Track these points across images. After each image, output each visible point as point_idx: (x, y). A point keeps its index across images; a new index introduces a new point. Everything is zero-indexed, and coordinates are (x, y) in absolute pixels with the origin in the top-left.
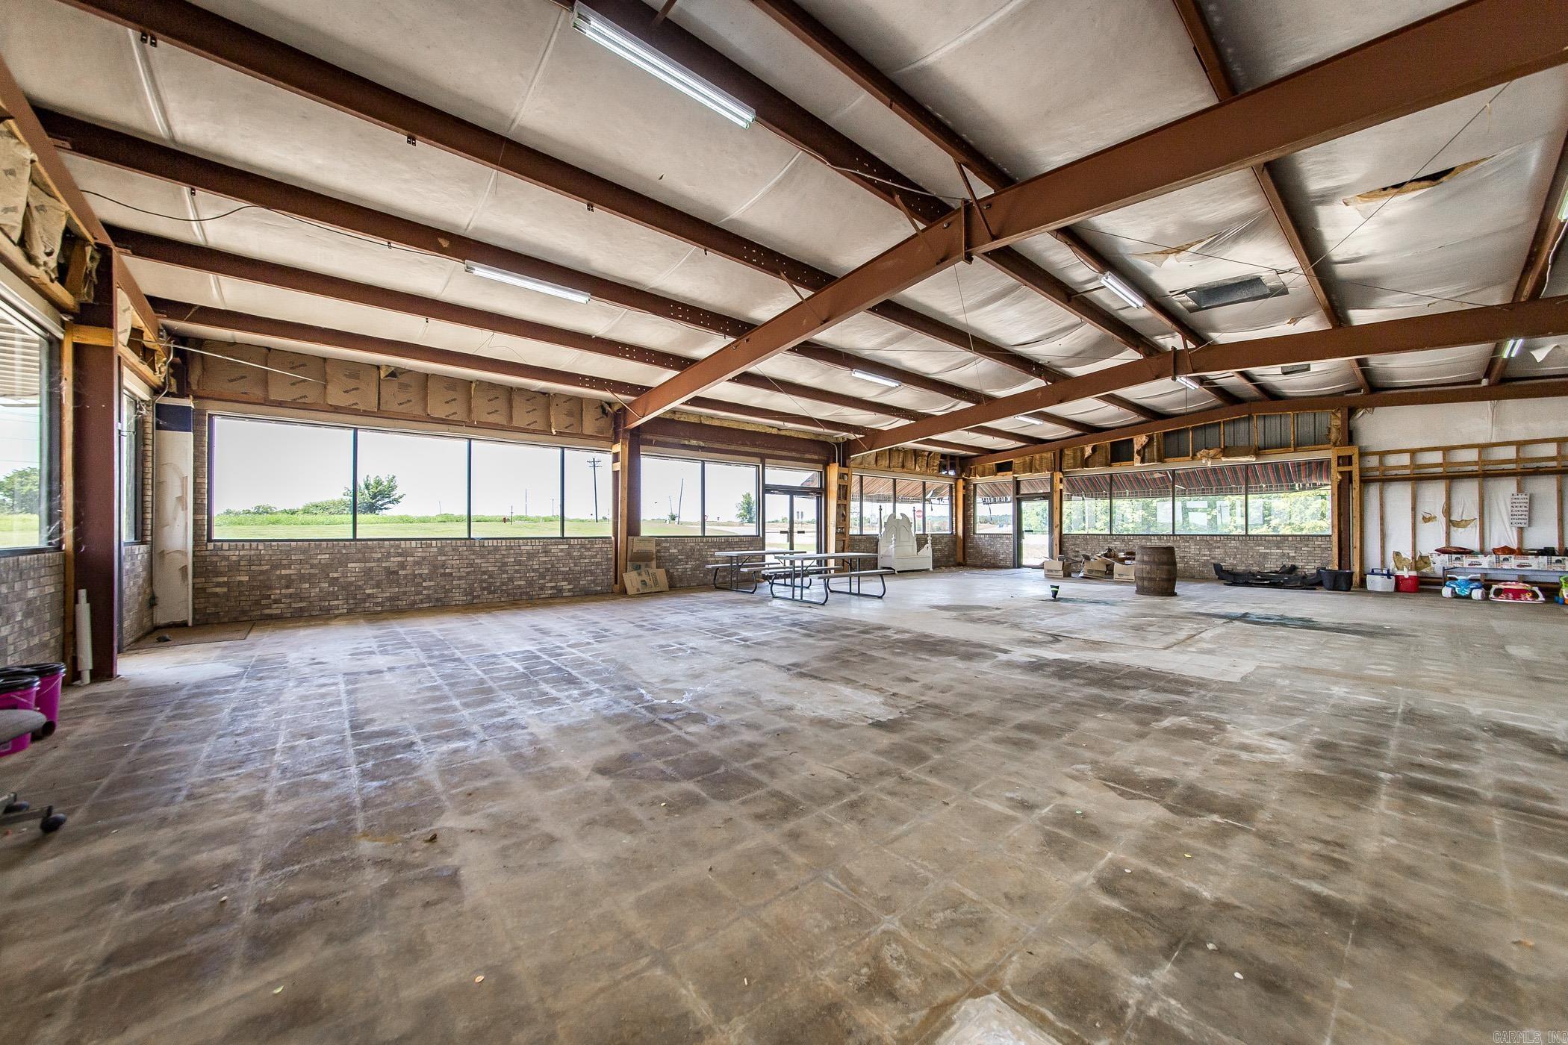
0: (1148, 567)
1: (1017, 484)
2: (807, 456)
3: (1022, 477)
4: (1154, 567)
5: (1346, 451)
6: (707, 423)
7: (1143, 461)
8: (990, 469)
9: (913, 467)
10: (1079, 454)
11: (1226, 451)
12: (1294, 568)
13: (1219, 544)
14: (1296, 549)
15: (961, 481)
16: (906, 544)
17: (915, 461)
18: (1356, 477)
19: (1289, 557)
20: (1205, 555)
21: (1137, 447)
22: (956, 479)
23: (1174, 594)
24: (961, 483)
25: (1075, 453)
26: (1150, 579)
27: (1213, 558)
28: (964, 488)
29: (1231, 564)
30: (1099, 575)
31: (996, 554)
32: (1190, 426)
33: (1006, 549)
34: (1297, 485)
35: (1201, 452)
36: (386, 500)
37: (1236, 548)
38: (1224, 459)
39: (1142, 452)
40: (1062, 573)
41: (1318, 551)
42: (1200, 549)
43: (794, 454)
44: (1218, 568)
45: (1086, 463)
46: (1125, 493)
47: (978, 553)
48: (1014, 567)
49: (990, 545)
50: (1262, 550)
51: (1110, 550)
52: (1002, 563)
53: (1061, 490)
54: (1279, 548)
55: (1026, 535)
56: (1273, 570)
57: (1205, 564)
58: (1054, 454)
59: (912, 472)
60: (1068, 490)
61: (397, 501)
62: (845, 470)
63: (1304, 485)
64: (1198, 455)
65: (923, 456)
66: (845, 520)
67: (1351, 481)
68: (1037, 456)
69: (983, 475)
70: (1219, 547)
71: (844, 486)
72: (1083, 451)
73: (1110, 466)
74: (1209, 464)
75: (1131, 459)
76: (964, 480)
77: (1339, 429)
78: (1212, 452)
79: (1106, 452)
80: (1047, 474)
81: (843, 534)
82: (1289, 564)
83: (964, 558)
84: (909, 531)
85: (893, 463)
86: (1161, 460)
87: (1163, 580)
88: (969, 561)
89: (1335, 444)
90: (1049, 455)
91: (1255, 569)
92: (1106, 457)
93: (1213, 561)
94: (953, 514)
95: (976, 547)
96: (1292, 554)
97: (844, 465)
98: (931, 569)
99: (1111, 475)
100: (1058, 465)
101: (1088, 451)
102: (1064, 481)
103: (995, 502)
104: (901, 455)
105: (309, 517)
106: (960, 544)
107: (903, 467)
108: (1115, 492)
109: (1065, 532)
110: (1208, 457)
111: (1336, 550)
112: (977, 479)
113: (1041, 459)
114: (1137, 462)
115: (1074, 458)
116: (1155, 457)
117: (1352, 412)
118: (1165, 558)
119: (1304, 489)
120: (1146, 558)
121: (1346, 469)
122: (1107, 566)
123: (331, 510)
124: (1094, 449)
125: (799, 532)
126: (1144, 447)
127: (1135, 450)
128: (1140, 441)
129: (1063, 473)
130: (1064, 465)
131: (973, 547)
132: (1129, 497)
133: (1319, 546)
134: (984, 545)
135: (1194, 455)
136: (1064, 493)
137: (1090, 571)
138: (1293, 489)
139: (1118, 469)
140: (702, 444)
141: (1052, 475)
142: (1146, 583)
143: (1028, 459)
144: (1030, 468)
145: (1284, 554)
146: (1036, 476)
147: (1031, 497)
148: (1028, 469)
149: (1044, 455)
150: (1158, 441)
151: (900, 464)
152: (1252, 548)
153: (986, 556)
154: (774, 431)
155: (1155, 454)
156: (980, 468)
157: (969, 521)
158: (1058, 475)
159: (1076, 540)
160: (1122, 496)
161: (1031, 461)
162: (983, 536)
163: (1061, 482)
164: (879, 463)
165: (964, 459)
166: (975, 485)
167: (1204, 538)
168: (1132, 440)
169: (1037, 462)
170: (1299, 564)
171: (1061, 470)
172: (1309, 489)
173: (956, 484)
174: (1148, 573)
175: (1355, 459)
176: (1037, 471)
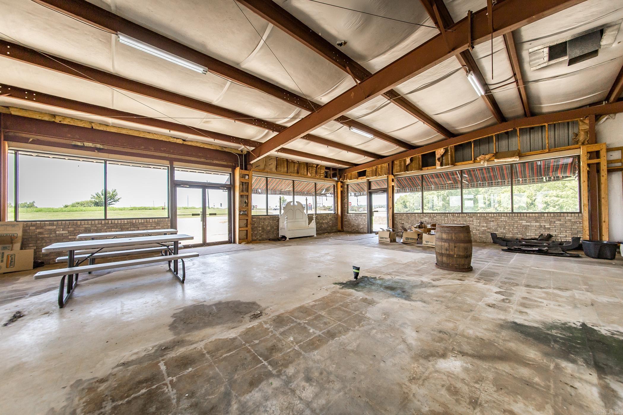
0: (446, 245)
1: (369, 183)
2: (215, 162)
3: (372, 179)
4: (452, 245)
5: (594, 148)
6: (97, 128)
7: (442, 165)
8: (354, 175)
9: (306, 173)
10: (403, 163)
11: (497, 155)
12: (550, 236)
13: (493, 219)
14: (550, 223)
15: (339, 183)
16: (300, 220)
17: (307, 170)
18: (604, 167)
19: (545, 228)
20: (483, 226)
21: (438, 156)
22: (337, 182)
23: (469, 269)
24: (339, 184)
25: (400, 163)
26: (449, 256)
27: (489, 229)
28: (342, 187)
29: (502, 233)
30: (413, 241)
31: (358, 225)
32: (472, 140)
33: (363, 222)
34: (544, 178)
35: (480, 157)
36: (112, 200)
37: (506, 222)
38: (496, 161)
39: (441, 159)
40: (389, 240)
41: (569, 224)
42: (480, 223)
43: (202, 160)
44: (494, 236)
45: (407, 168)
46: (432, 187)
47: (349, 224)
48: (368, 233)
49: (355, 220)
50: (524, 223)
51: (422, 223)
52: (362, 231)
53: (393, 186)
54: (537, 222)
55: (375, 214)
56: (533, 237)
57: (484, 232)
58: (389, 164)
59: (306, 176)
60: (398, 187)
61: (118, 200)
62: (246, 172)
63: (550, 178)
64: (478, 159)
65: (312, 167)
66: (247, 206)
67: (598, 171)
68: (379, 166)
69: (351, 179)
70: (493, 221)
71: (245, 183)
72: (405, 161)
73: (421, 170)
74: (486, 165)
75: (434, 164)
76: (341, 182)
77: (587, 132)
78: (487, 157)
79: (419, 161)
80: (385, 177)
81: (247, 215)
82: (546, 233)
83: (342, 227)
84: (303, 213)
85: (290, 171)
86: (453, 164)
87: (459, 256)
88: (345, 229)
89: (583, 144)
90: (386, 165)
91: (519, 236)
92: (419, 164)
93: (489, 230)
94: (336, 202)
95: (348, 221)
96: (547, 226)
97: (246, 169)
98: (315, 236)
99: (422, 175)
100: (391, 171)
101: (408, 161)
102: (395, 180)
103: (360, 195)
104: (296, 165)
105: (75, 208)
106: (340, 219)
107: (298, 173)
108: (425, 187)
109: (395, 212)
110: (485, 160)
111: (586, 224)
112: (348, 181)
113: (382, 167)
114: (438, 167)
115: (400, 166)
116: (450, 162)
117: (598, 117)
118: (462, 236)
119: (549, 181)
120: (444, 236)
121: (595, 161)
122: (418, 235)
123: (85, 205)
124: (411, 160)
125: (210, 214)
126: (442, 156)
127: (437, 158)
128: (440, 152)
129: (394, 176)
130: (394, 170)
131: (346, 221)
132: (434, 190)
133: (570, 220)
134: (352, 220)
135: (475, 159)
136: (395, 188)
137: (407, 239)
138: (541, 181)
139: (427, 171)
140: (99, 146)
141: (388, 177)
142: (445, 259)
143: (374, 168)
144: (376, 173)
145: (541, 226)
146: (379, 178)
147: (377, 191)
148: (374, 174)
149: (383, 165)
150: (451, 151)
151: (296, 171)
152: (517, 222)
153: (353, 226)
154: (180, 142)
155: (449, 160)
156: (349, 175)
157: (344, 206)
158: (391, 177)
159: (402, 217)
160: (429, 189)
161: (376, 169)
162: (352, 215)
163: (393, 181)
164: (279, 169)
165: (341, 170)
166: (348, 185)
167: (483, 215)
168: (434, 152)
169: (379, 170)
170: (553, 233)
171: (392, 174)
172: (554, 180)
173: (337, 185)
174: (446, 250)
175: (603, 153)
176: (380, 175)
